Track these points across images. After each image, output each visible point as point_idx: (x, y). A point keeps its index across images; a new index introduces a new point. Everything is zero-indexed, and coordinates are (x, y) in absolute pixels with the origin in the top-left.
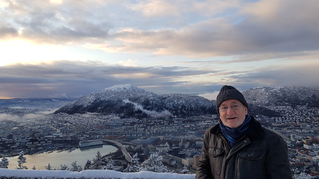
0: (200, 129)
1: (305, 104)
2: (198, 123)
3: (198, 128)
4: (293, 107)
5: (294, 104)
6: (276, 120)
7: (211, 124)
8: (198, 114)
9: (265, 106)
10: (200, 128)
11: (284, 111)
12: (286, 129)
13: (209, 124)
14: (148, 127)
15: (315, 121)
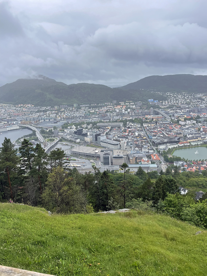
0: (102, 113)
2: (101, 109)
6: (163, 103)
7: (112, 109)
12: (170, 110)
14: (59, 113)
15: (193, 103)
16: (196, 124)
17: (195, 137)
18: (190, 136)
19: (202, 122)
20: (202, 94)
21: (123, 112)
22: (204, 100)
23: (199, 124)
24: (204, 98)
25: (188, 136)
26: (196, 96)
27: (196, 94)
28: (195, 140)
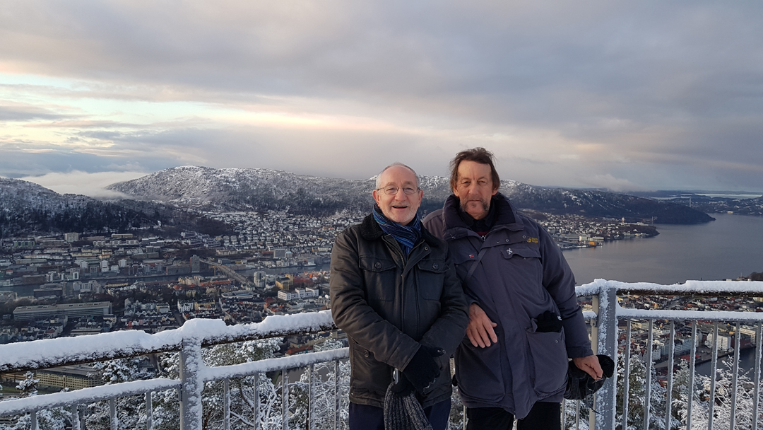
0: (27, 273)
1: (284, 208)
2: (23, 258)
3: (23, 270)
4: (262, 213)
5: (263, 207)
6: (226, 241)
7: (61, 258)
8: (23, 230)
9: (203, 210)
10: (28, 269)
11: (242, 222)
12: (246, 261)
13: (57, 257)
15: (300, 243)
20: (319, 222)
21: (103, 270)
24: (324, 230)
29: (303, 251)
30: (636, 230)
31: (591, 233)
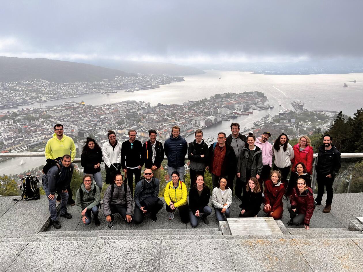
16: (14, 124)
17: (15, 143)
18: (9, 142)
19: (21, 120)
20: (14, 83)
22: (18, 91)
23: (18, 123)
24: (18, 87)
25: (5, 143)
26: (6, 85)
27: (5, 83)
28: (17, 146)
29: (5, 100)
30: (175, 79)
31: (157, 81)
